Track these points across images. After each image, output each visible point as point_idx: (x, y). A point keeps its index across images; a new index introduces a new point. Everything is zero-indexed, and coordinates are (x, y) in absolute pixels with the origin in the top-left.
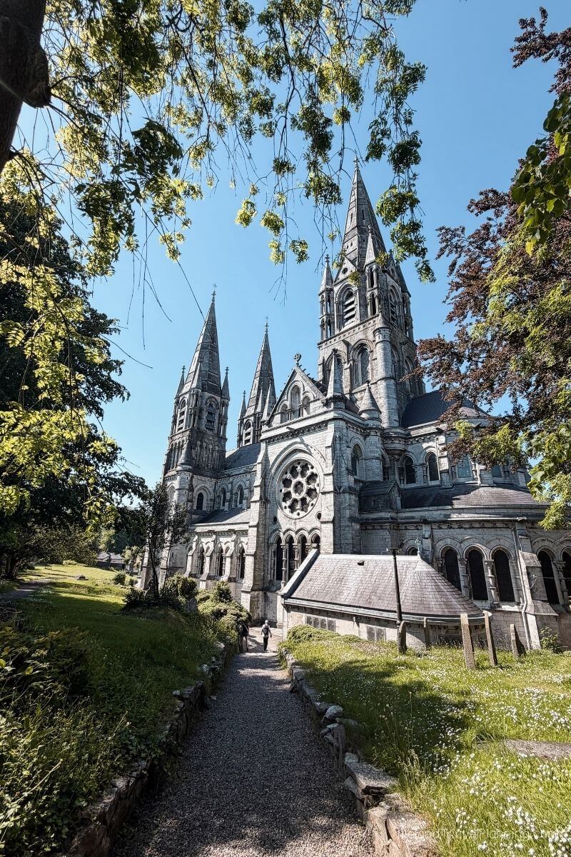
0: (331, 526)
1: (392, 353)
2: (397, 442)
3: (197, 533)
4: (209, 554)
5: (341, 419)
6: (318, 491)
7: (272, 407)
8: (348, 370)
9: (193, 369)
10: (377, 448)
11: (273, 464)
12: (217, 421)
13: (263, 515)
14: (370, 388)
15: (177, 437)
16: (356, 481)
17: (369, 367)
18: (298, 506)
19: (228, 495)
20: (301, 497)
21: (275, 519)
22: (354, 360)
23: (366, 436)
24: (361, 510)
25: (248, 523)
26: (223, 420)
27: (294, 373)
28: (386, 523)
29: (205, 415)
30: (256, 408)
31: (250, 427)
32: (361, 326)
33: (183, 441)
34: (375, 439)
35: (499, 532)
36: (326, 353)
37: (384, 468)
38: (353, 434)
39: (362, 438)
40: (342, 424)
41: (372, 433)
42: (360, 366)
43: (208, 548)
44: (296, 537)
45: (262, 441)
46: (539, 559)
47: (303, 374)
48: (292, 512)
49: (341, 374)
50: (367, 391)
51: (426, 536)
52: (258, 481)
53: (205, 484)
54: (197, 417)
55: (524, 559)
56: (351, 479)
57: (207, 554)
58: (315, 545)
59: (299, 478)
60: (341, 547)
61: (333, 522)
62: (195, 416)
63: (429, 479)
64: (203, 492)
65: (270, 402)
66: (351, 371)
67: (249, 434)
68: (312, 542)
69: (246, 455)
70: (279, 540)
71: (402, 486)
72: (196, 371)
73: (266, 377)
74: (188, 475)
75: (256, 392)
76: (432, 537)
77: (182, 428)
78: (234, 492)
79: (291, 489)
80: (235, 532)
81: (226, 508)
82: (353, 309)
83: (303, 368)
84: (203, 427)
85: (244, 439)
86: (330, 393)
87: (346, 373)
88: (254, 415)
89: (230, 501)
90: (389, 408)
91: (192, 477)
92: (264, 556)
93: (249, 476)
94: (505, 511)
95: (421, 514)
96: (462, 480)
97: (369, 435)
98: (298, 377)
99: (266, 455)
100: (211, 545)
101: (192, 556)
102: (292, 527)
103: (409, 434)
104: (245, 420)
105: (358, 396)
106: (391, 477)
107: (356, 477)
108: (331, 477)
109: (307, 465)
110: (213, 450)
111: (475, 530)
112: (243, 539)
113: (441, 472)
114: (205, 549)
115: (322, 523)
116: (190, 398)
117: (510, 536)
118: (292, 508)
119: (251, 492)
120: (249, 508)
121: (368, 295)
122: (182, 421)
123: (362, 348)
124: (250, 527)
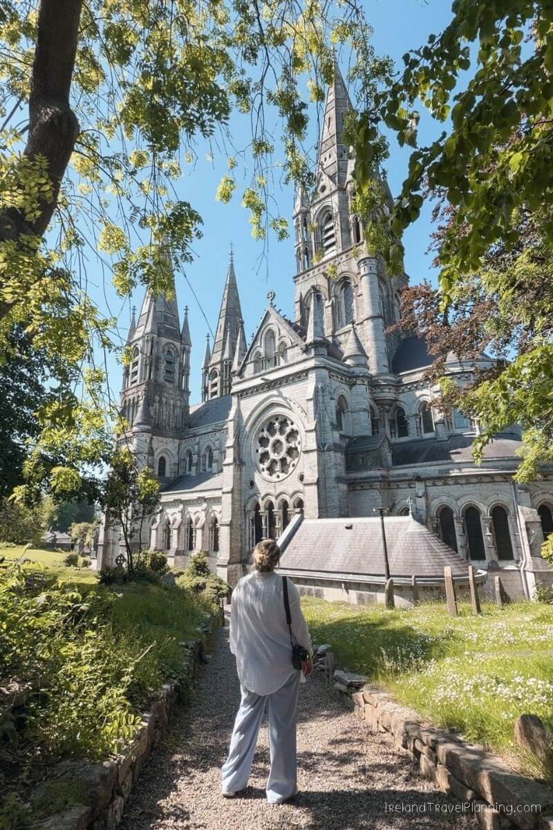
0: (315, 488)
1: (380, 286)
2: (387, 390)
3: (161, 503)
4: (176, 526)
5: (323, 367)
6: (299, 450)
7: (243, 355)
8: (330, 308)
9: (145, 309)
10: (365, 398)
11: (248, 420)
12: (177, 371)
13: (238, 479)
14: (355, 329)
15: (130, 392)
16: (342, 437)
17: (354, 304)
18: (278, 468)
19: (195, 458)
20: (280, 457)
21: (252, 484)
22: (336, 296)
23: (352, 385)
24: (349, 468)
25: (221, 489)
26: (185, 371)
27: (267, 315)
28: (375, 482)
29: (163, 366)
30: (223, 354)
31: (216, 376)
32: (344, 256)
33: (138, 396)
34: (362, 389)
35: (496, 486)
36: (303, 288)
37: (372, 420)
38: (338, 384)
39: (347, 387)
40: (325, 372)
41: (358, 382)
42: (343, 302)
43: (175, 520)
44: (276, 503)
45: (233, 394)
46: (539, 514)
47: (277, 315)
48: (271, 475)
49: (322, 313)
50: (352, 333)
51: (420, 494)
52: (230, 441)
53: (167, 446)
54: (153, 368)
55: (523, 514)
56: (336, 435)
57: (174, 527)
58: (298, 510)
59: (278, 436)
60: (327, 511)
61: (318, 483)
62: (151, 366)
63: (423, 431)
64: (164, 455)
65: (240, 349)
66: (333, 310)
67: (215, 385)
68: (295, 507)
69: (216, 411)
70: (257, 507)
71: (393, 440)
72: (149, 312)
73: (233, 316)
74: (147, 436)
75: (222, 334)
76: (426, 495)
77: (135, 381)
78: (202, 453)
79: (269, 449)
80: (205, 500)
81: (193, 473)
82: (332, 236)
83: (277, 309)
84: (161, 379)
85: (210, 391)
86: (310, 337)
87: (328, 312)
88: (221, 362)
89: (197, 464)
90: (378, 352)
91: (152, 439)
92: (240, 525)
93: (218, 434)
94: (504, 463)
95: (414, 470)
96: (458, 431)
97: (355, 384)
98: (272, 319)
99: (239, 412)
100: (178, 517)
101: (157, 529)
102: (272, 491)
103: (400, 381)
104: (210, 369)
105: (342, 338)
106: (381, 430)
107: (341, 432)
108: (314, 434)
109: (286, 420)
110: (175, 406)
111: (472, 485)
112: (216, 508)
113: (436, 424)
114: (171, 522)
115: (305, 485)
116: (143, 345)
117: (509, 491)
118: (271, 470)
119: (223, 453)
120: (221, 471)
121: (351, 218)
122: (136, 373)
123: (345, 282)
124: (223, 493)
